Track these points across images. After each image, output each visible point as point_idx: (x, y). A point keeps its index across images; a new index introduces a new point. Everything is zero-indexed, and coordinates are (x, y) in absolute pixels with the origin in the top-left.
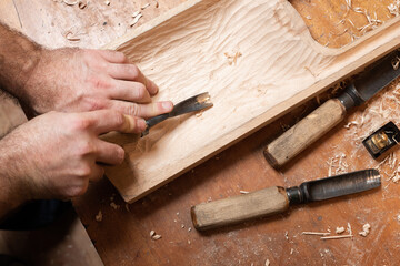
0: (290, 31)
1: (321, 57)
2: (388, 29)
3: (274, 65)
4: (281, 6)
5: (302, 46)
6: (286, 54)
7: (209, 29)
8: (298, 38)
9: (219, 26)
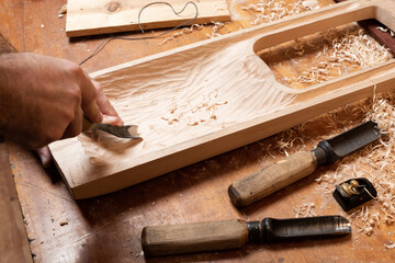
0: (257, 76)
1: (283, 94)
2: (348, 81)
3: (240, 107)
4: (251, 58)
5: (267, 86)
6: (252, 96)
7: (185, 81)
8: (263, 80)
9: (194, 80)
